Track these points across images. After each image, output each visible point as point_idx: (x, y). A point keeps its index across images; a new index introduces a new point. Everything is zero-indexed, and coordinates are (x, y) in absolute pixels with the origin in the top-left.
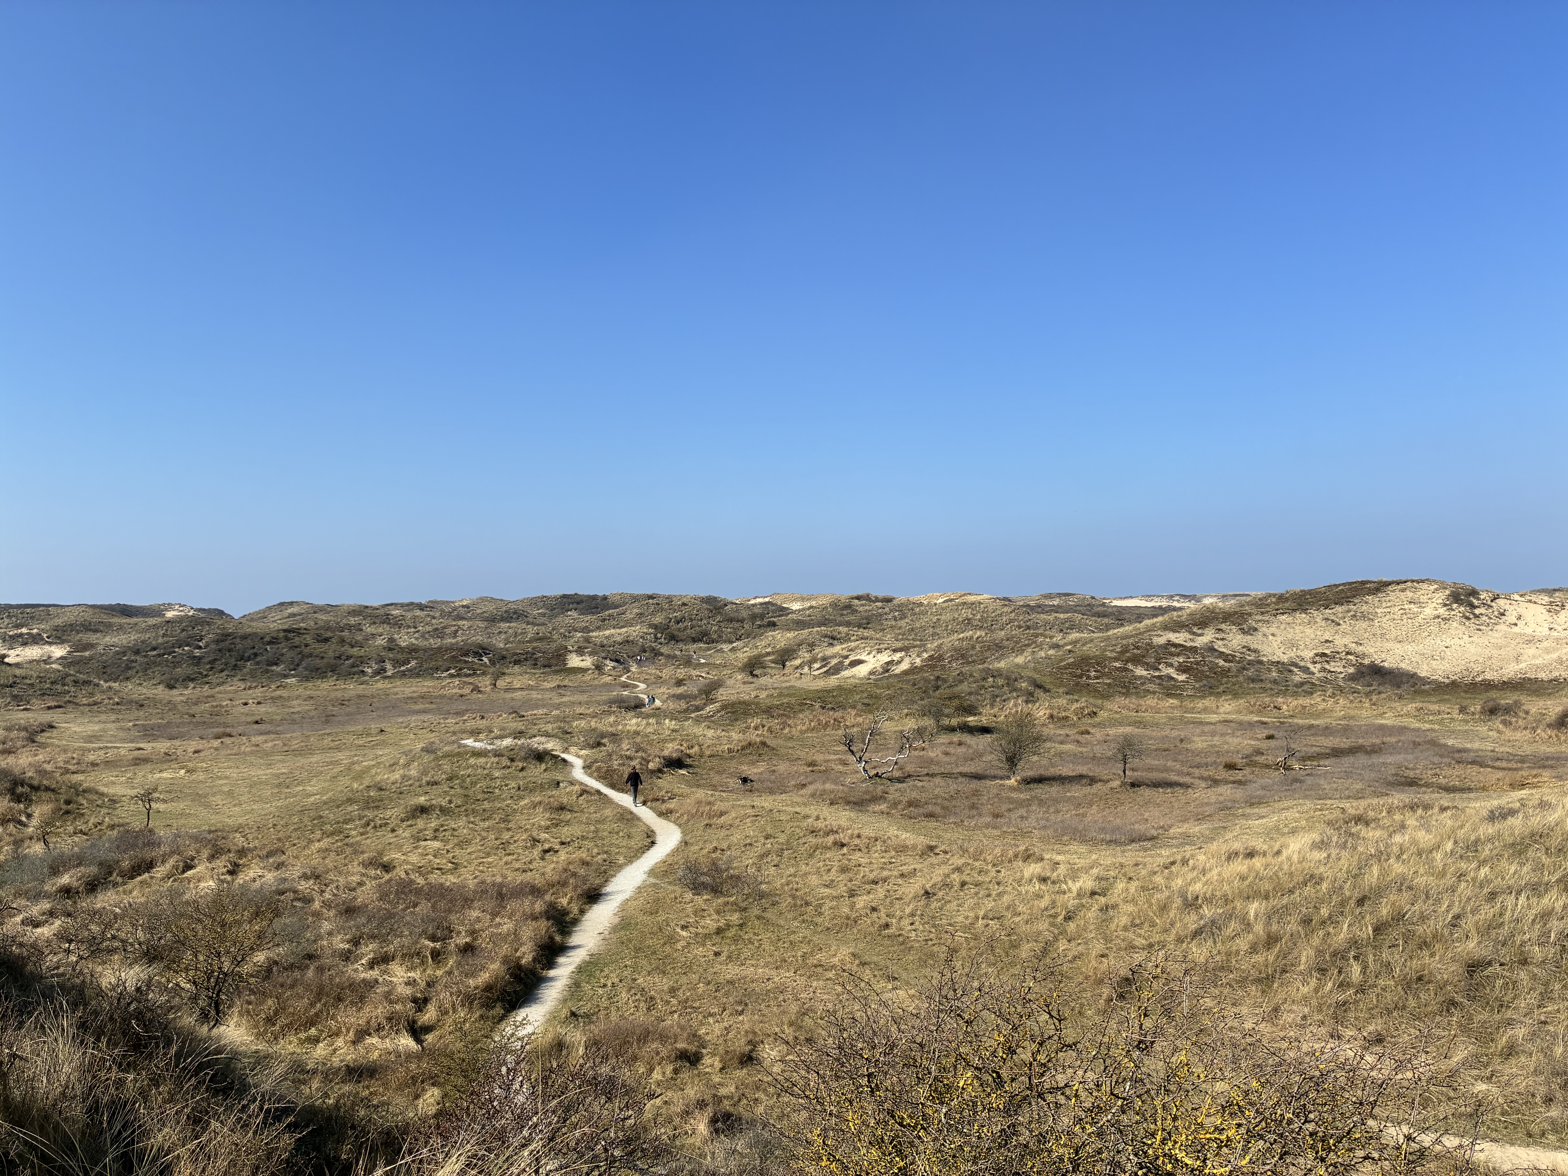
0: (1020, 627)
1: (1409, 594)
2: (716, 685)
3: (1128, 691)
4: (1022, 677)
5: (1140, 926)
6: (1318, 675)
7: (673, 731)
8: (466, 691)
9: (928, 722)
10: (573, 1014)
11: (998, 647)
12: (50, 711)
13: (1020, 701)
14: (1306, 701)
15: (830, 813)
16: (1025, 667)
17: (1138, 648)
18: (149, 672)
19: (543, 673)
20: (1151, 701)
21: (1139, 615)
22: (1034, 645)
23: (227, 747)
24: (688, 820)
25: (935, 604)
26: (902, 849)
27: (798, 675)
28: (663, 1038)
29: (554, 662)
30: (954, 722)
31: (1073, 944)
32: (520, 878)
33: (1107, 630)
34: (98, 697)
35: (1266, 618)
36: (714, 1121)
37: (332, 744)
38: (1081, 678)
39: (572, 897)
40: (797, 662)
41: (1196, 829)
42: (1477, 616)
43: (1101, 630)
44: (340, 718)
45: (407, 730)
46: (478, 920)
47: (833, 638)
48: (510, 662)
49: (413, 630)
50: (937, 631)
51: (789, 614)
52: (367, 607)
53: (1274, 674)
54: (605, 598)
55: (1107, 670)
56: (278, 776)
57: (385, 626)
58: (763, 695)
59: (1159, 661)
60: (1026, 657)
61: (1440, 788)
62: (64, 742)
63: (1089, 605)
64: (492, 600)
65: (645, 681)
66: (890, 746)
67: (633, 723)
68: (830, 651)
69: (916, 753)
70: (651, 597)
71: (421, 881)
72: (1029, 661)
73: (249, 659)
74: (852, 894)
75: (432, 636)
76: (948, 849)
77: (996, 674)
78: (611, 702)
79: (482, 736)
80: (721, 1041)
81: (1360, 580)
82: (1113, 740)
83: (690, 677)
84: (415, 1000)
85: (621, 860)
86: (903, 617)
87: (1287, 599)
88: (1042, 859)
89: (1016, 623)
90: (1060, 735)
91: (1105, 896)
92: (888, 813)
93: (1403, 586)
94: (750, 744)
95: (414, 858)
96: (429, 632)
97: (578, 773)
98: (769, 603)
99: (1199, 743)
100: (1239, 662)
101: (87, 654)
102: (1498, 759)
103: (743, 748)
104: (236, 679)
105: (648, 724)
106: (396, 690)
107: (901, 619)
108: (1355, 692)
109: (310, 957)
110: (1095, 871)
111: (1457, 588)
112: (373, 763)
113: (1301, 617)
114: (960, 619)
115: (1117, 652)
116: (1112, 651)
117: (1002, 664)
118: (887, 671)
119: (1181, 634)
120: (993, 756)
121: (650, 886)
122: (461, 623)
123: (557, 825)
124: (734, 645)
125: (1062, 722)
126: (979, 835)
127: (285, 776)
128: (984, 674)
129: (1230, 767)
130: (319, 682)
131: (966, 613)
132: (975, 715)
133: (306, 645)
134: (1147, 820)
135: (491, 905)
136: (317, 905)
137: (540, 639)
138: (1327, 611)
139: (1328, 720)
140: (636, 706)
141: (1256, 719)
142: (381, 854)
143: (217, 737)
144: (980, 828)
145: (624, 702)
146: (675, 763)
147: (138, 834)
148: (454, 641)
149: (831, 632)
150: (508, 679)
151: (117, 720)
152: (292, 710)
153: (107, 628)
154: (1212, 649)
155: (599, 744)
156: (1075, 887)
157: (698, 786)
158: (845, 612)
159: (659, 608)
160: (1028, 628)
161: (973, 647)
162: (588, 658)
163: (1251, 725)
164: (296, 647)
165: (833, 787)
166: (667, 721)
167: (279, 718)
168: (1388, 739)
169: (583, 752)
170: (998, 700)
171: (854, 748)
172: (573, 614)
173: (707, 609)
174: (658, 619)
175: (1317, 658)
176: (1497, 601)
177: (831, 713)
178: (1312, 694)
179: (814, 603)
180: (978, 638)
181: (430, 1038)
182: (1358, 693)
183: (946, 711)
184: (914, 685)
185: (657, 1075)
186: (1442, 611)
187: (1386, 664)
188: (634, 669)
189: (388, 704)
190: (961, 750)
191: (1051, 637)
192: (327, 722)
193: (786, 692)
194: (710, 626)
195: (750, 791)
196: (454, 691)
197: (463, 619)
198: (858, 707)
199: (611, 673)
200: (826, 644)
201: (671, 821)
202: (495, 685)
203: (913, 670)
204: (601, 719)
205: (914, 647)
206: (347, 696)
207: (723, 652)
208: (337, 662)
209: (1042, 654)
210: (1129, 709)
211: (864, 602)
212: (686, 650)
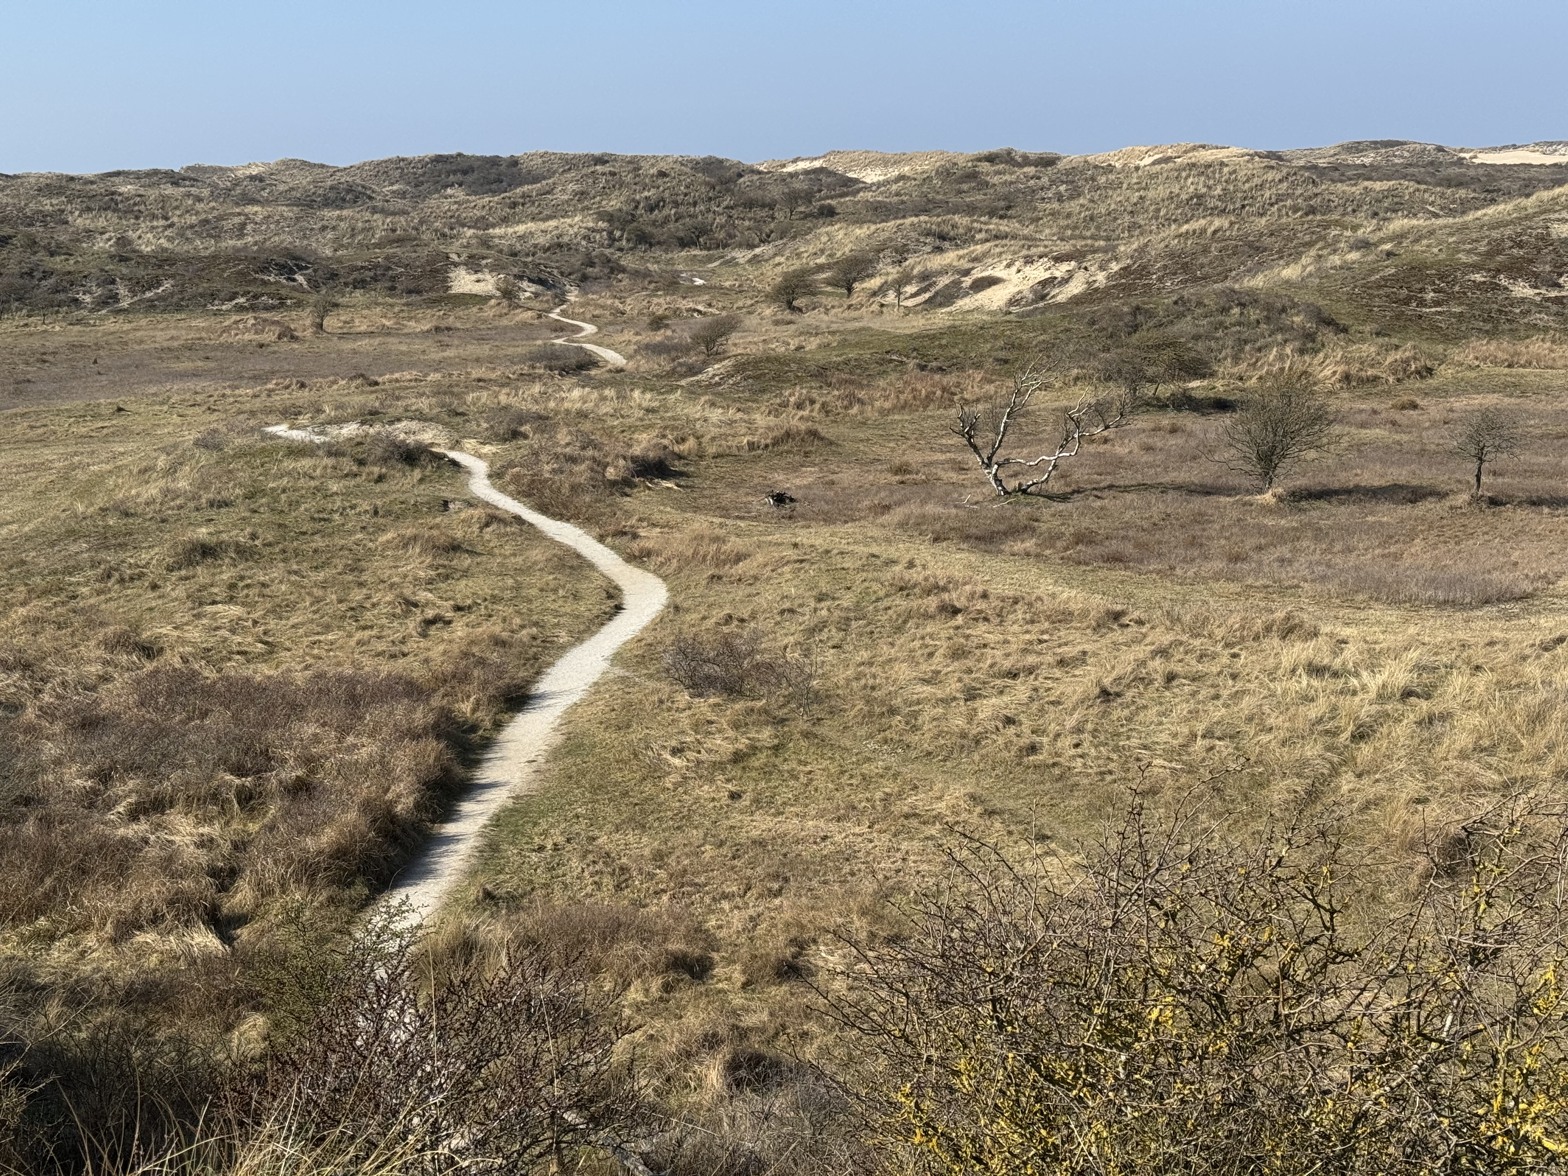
0: (1295, 209)
2: (724, 327)
3: (1496, 328)
4: (1295, 305)
5: (1490, 750)
7: (648, 410)
8: (269, 336)
9: (1117, 392)
10: (488, 895)
11: (1252, 249)
13: (1288, 351)
15: (934, 555)
16: (1301, 284)
17: (1520, 245)
19: (407, 304)
20: (1538, 346)
21: (1526, 180)
22: (1320, 244)
24: (680, 569)
25: (1137, 168)
26: (1063, 617)
27: (875, 307)
28: (645, 934)
29: (425, 283)
30: (1165, 390)
31: (1365, 780)
32: (386, 668)
33: (1463, 213)
36: (732, 1066)
37: (31, 434)
38: (1407, 304)
39: (478, 701)
40: (875, 283)
43: (1452, 213)
44: (40, 386)
45: (165, 408)
46: (316, 739)
47: (942, 237)
48: (346, 284)
49: (162, 222)
50: (1140, 220)
51: (858, 191)
52: (72, 178)
54: (514, 162)
55: (1457, 288)
57: (110, 214)
58: (812, 344)
59: (1559, 269)
60: (1304, 267)
63: (1432, 163)
65: (594, 319)
66: (1045, 436)
67: (574, 395)
69: (1092, 448)
70: (600, 160)
71: (210, 674)
72: (1310, 275)
74: (971, 695)
75: (199, 235)
76: (1143, 616)
77: (1246, 300)
78: (534, 358)
79: (303, 420)
80: (743, 939)
82: (1461, 419)
83: (677, 312)
84: (214, 872)
85: (564, 637)
86: (1075, 194)
88: (1316, 634)
89: (1289, 202)
90: (1361, 411)
91: (1428, 697)
92: (1037, 556)
94: (788, 435)
95: (194, 634)
96: (192, 227)
97: (481, 486)
98: (821, 170)
103: (776, 442)
106: (139, 334)
107: (1071, 198)
109: (27, 801)
110: (1413, 655)
112: (108, 467)
114: (1184, 197)
115: (1480, 254)
116: (1469, 252)
117: (1258, 281)
118: (1043, 297)
120: (1233, 451)
121: (614, 682)
122: (250, 209)
123: (447, 577)
124: (757, 251)
125: (1367, 387)
126: (1201, 593)
128: (1222, 302)
131: (1193, 185)
132: (1203, 377)
134: (1516, 564)
135: (337, 714)
136: (30, 714)
137: (400, 241)
140: (582, 366)
142: (136, 627)
144: (1205, 580)
145: (558, 358)
146: (653, 469)
148: (239, 243)
149: (939, 224)
150: (343, 314)
155: (515, 435)
156: (1373, 682)
157: (696, 509)
158: (965, 187)
159: (615, 182)
160: (1312, 211)
161: (1206, 251)
162: (488, 277)
165: (940, 510)
166: (636, 393)
169: (487, 449)
170: (1247, 348)
171: (978, 441)
172: (457, 193)
173: (707, 184)
174: (614, 203)
177: (937, 377)
179: (906, 170)
180: (1215, 232)
181: (244, 933)
183: (1151, 371)
184: (1093, 323)
185: (634, 994)
188: (573, 296)
189: (127, 361)
190: (1174, 441)
191: (1355, 228)
192: (18, 393)
193: (853, 338)
194: (711, 215)
195: (790, 518)
196: (247, 337)
197: (253, 201)
198: (987, 366)
199: (532, 304)
200: (928, 249)
201: (649, 571)
202: (320, 326)
203: (1091, 295)
204: (517, 389)
205: (1095, 251)
206: (50, 346)
207: (737, 264)
208: (27, 281)
209: (1336, 260)
210: (1495, 363)
211: (1001, 167)
212: (669, 262)
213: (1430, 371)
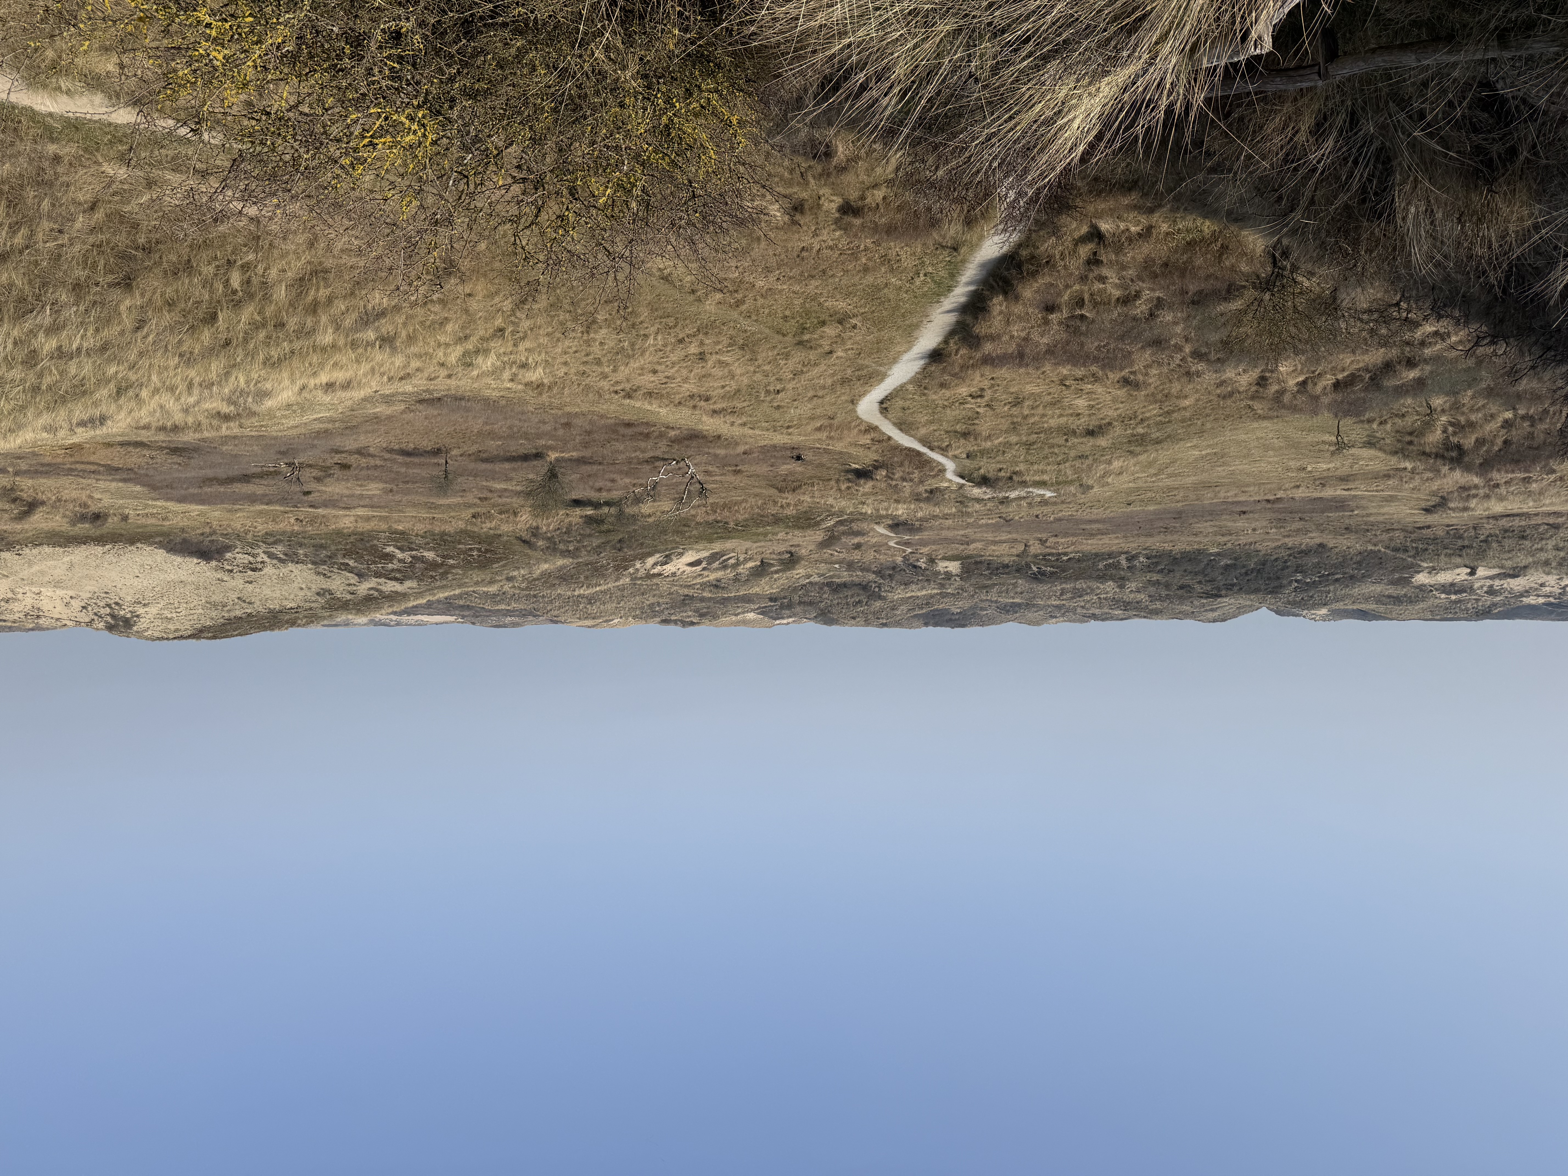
0: (543, 596)
1: (172, 627)
2: (825, 544)
3: (442, 537)
4: (542, 550)
5: (435, 322)
6: (260, 551)
7: (864, 503)
8: (1052, 541)
9: (629, 510)
10: (956, 250)
11: (564, 577)
12: (1428, 524)
13: (544, 528)
14: (271, 527)
15: (721, 428)
16: (539, 560)
17: (432, 577)
18: (1341, 559)
19: (982, 556)
20: (420, 528)
21: (430, 608)
22: (530, 579)
23: (1270, 490)
24: (850, 422)
25: (621, 617)
27: (750, 553)
28: (874, 227)
29: (973, 566)
30: (606, 510)
31: (498, 307)
32: (1002, 372)
33: (461, 593)
34: (1385, 537)
35: (308, 604)
36: (828, 154)
37: (1175, 492)
38: (486, 550)
39: (956, 355)
40: (750, 564)
41: (381, 409)
42: (109, 606)
43: (467, 593)
44: (1168, 516)
45: (1106, 505)
46: (1041, 335)
47: (716, 586)
48: (1012, 566)
49: (1102, 596)
50: (619, 593)
51: (758, 609)
52: (1145, 617)
53: (301, 552)
54: (926, 624)
55: (462, 557)
56: (1224, 464)
57: (1127, 600)
58: (781, 535)
59: (412, 565)
60: (538, 569)
61: (149, 446)
62: (1414, 496)
63: (477, 617)
64: (1030, 623)
65: (889, 548)
66: (665, 488)
67: (901, 511)
68: (720, 574)
69: (641, 481)
70: (884, 625)
71: (1094, 368)
72: (534, 565)
73: (1252, 570)
74: (701, 355)
75: (1084, 590)
76: (614, 395)
77: (566, 553)
78: (920, 529)
79: (1038, 499)
80: (822, 224)
81: (218, 640)
82: (457, 492)
83: (848, 551)
84: (1098, 263)
85: (910, 387)
86: (651, 606)
87: (287, 622)
88: (526, 385)
89: (546, 600)
90: (507, 497)
91: (467, 351)
92: (668, 427)
93: (177, 634)
94: (794, 491)
96: (1087, 594)
97: (950, 466)
98: (776, 619)
99: (374, 488)
100: (335, 563)
101: (1397, 576)
102: (93, 472)
103: (800, 487)
104: (1263, 552)
105: (887, 509)
106: (1117, 541)
107: (653, 604)
108: (226, 535)
109: (1193, 303)
110: (475, 373)
111: (126, 632)
112: (1137, 475)
113: (274, 605)
114: (598, 603)
115: (452, 573)
116: (457, 574)
117: (560, 562)
118: (666, 556)
119: (389, 589)
120: (570, 479)
121: (885, 364)
122: (1058, 603)
123: (969, 419)
124: (808, 581)
125: (504, 509)
126: (585, 408)
127: (1218, 464)
128: (577, 553)
129: (345, 467)
130: (1188, 548)
131: (594, 609)
132: (586, 516)
133: (1200, 582)
134: (426, 418)
135: (1030, 347)
136: (1188, 349)
137: (985, 587)
138: (249, 611)
139: (252, 509)
140: (896, 526)
141: (320, 510)
142: (1131, 393)
143: (1279, 500)
144: (583, 413)
145: (908, 529)
146: (863, 474)
147: (1347, 413)
148: (1064, 586)
149: (718, 592)
150: (1014, 551)
151: (1369, 515)
152: (1211, 523)
153: (1379, 599)
154: (360, 575)
155: (931, 492)
157: (841, 453)
158: (705, 610)
159: (877, 615)
160: (535, 596)
161: (586, 578)
162: (941, 569)
163: (325, 504)
164: (1210, 581)
165: (718, 451)
166: (869, 512)
167: (1224, 517)
168: (196, 492)
169: (946, 485)
170: (564, 530)
171: (698, 486)
172: (955, 610)
173: (832, 613)
174: (878, 605)
175: (259, 566)
176: (87, 620)
177: (719, 518)
178: (267, 533)
179: (734, 618)
180: (582, 587)
181: (1085, 229)
182: (222, 534)
183: (611, 519)
184: (642, 544)
185: (879, 194)
186: (141, 611)
187: (195, 561)
188: (899, 560)
189: (1124, 528)
190: (599, 485)
191: (514, 587)
192: (1180, 513)
193: (761, 538)
194: (831, 598)
195: (793, 448)
196: (1063, 540)
197: (1057, 607)
198: (693, 523)
199: (921, 556)
200: (723, 581)
201: (866, 422)
202: (1026, 546)
203: (643, 557)
204: (929, 514)
205: (641, 578)
206: (1162, 536)
207: (818, 574)
208: (1171, 568)
209: (522, 572)
210: (441, 520)
211: (688, 620)
212: (852, 576)
213: (474, 517)
